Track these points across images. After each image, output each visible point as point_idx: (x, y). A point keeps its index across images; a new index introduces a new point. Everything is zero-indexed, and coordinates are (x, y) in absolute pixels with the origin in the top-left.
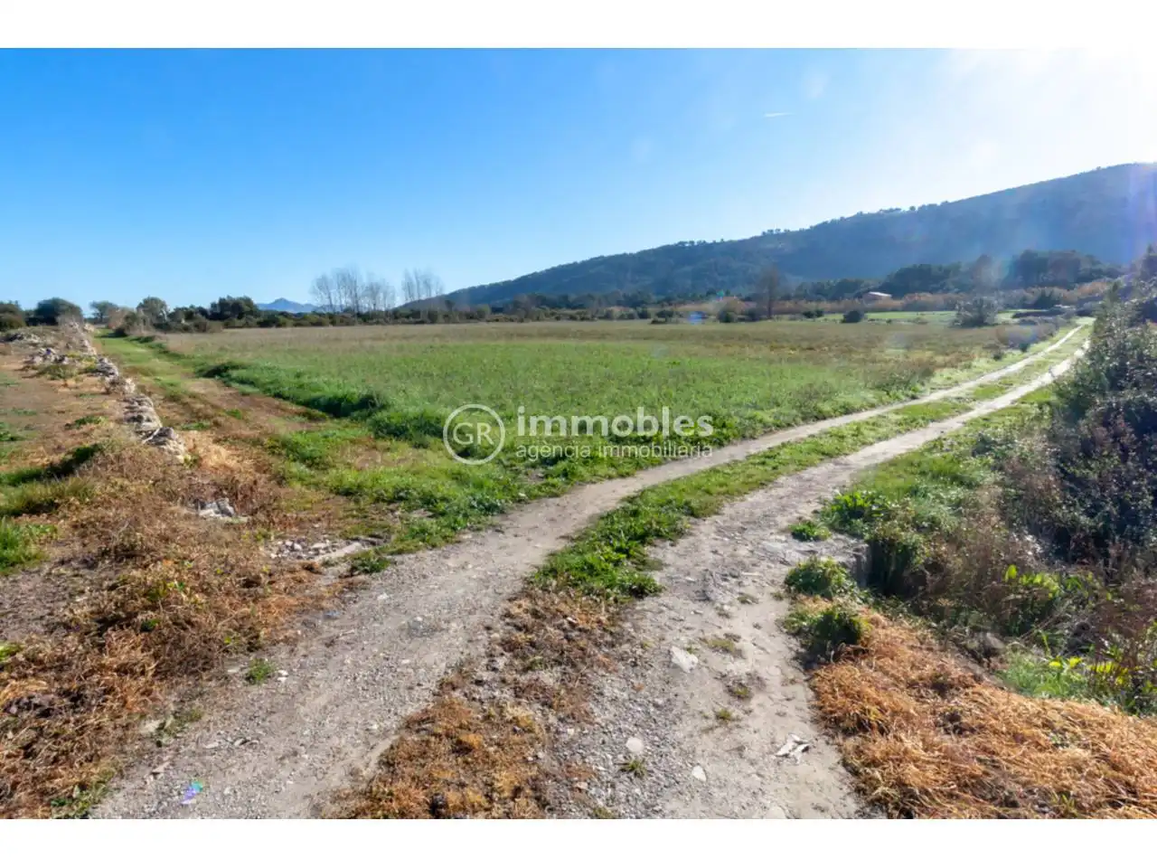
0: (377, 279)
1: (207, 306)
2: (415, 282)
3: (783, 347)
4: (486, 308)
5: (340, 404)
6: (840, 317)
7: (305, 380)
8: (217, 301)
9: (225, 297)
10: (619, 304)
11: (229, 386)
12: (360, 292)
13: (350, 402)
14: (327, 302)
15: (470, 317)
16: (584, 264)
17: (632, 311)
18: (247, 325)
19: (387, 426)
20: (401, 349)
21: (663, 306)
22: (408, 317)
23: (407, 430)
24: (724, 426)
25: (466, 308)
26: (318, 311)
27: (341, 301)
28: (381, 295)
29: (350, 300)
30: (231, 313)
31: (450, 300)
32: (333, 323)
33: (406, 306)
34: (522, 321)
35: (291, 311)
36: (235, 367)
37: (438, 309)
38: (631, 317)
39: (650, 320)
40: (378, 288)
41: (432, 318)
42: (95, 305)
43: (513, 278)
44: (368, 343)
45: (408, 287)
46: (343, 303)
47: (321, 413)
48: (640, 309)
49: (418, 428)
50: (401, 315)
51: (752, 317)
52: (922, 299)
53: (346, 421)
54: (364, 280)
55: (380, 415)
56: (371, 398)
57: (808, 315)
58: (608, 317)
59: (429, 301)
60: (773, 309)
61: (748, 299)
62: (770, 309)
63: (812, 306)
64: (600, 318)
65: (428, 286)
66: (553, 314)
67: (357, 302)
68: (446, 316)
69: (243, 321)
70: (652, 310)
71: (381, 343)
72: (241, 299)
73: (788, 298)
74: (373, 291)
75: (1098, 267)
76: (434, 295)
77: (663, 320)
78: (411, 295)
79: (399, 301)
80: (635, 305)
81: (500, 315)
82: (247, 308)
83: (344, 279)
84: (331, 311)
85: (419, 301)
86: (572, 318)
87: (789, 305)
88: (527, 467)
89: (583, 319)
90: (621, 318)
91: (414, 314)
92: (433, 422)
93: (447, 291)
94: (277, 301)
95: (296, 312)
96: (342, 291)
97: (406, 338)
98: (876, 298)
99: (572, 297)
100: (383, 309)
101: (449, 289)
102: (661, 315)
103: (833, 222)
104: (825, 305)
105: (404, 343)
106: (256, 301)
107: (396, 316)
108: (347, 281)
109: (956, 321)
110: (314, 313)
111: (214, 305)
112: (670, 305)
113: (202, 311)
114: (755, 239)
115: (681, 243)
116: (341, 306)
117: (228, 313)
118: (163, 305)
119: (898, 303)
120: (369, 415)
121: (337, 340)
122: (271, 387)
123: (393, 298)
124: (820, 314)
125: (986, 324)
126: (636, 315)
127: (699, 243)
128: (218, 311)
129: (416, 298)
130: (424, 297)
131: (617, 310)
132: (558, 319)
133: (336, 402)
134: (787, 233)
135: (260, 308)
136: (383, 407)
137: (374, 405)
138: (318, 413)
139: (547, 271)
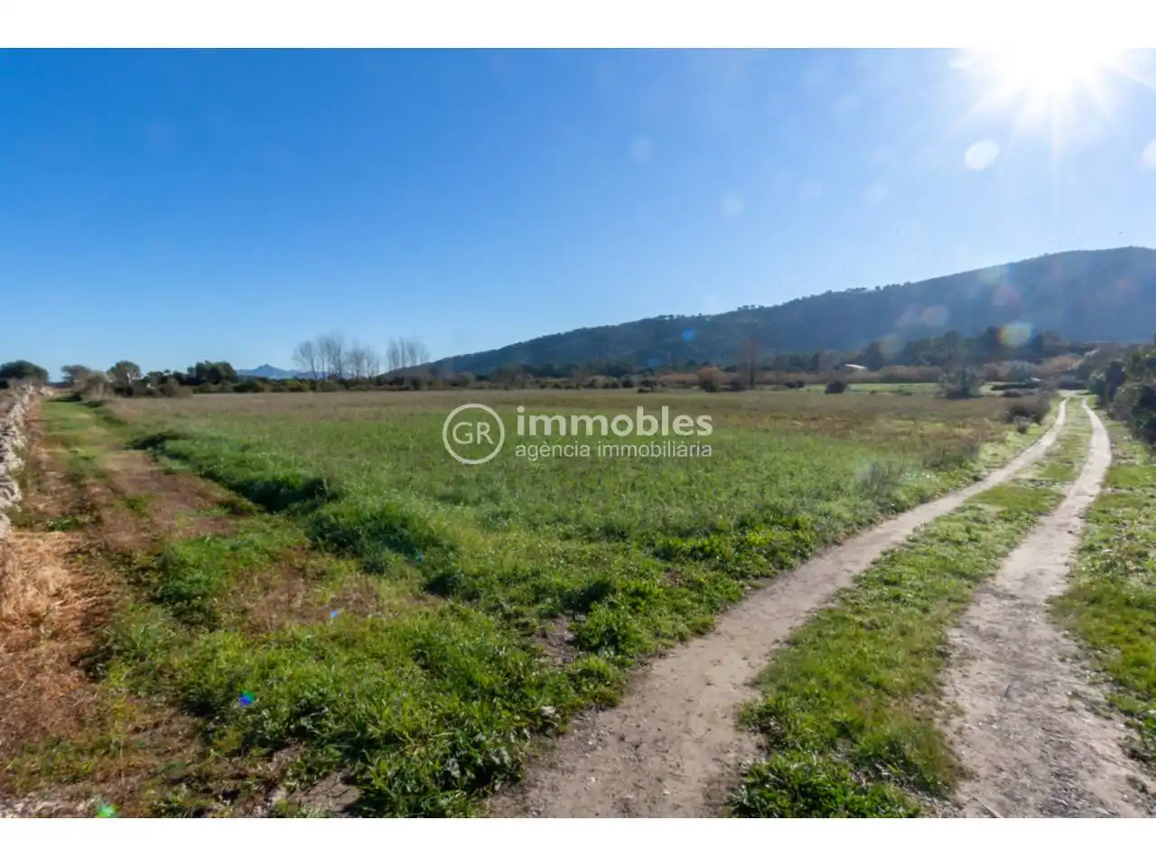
0: (361, 347)
1: (184, 371)
2: (400, 348)
3: (785, 418)
4: (470, 375)
5: (278, 491)
6: (823, 388)
7: (249, 454)
8: (194, 366)
9: (203, 362)
10: (602, 373)
11: (156, 461)
12: (343, 358)
13: (293, 488)
14: (309, 369)
15: (455, 384)
16: (568, 335)
17: (615, 380)
18: (222, 391)
19: (333, 527)
20: (378, 417)
21: (645, 376)
22: (391, 384)
23: (358, 537)
24: (796, 526)
25: (450, 375)
26: (300, 378)
27: (324, 367)
28: (365, 362)
29: (332, 367)
30: (209, 378)
31: (435, 368)
32: (314, 389)
33: (390, 373)
34: (506, 389)
35: (272, 377)
36: (175, 437)
37: (422, 377)
38: (615, 386)
39: (636, 389)
40: (362, 354)
41: (416, 385)
42: (66, 369)
43: (498, 347)
44: (342, 411)
45: (393, 355)
46: (326, 370)
47: (250, 504)
48: (623, 378)
49: (374, 535)
50: (385, 382)
51: (736, 387)
52: (899, 371)
53: (278, 518)
54: (347, 347)
55: (327, 510)
56: (320, 482)
57: (790, 385)
58: (592, 385)
59: (414, 368)
60: (755, 379)
61: (729, 370)
62: (752, 379)
63: (792, 377)
64: (585, 387)
65: (412, 353)
66: (538, 382)
67: (340, 370)
68: (430, 383)
69: (219, 385)
70: (635, 379)
71: (358, 410)
72: (220, 364)
73: (767, 369)
74: (357, 358)
75: (1059, 343)
76: (419, 363)
77: (649, 389)
78: (396, 363)
79: (383, 369)
80: (617, 375)
81: (485, 383)
82: (224, 373)
83: (328, 346)
84: (313, 377)
85: (404, 369)
86: (557, 386)
87: (769, 376)
88: (542, 616)
89: (567, 388)
90: (606, 387)
91: (398, 381)
92: (397, 525)
93: (432, 360)
94: (261, 368)
95: (278, 378)
96: (326, 359)
97: (386, 405)
98: (853, 370)
99: (556, 367)
100: (367, 376)
101: (434, 358)
102: (646, 383)
103: (805, 299)
104: (803, 376)
105: (384, 410)
106: (236, 367)
107: (379, 383)
108: (330, 348)
109: (939, 393)
110: (296, 379)
111: (190, 370)
112: (652, 374)
113: (178, 376)
114: (731, 314)
115: (660, 317)
116: (324, 373)
117: (204, 378)
118: (136, 369)
119: (875, 375)
120: (314, 507)
121: (311, 406)
122: (204, 463)
123: (377, 365)
124: (801, 384)
125: (972, 396)
126: (620, 385)
127: (678, 316)
128: (194, 375)
129: (400, 366)
130: (408, 365)
131: (601, 379)
132: (543, 387)
133: (274, 487)
134: (761, 309)
135: (238, 374)
136: (334, 497)
137: (322, 493)
138: (246, 503)
139: (532, 341)
